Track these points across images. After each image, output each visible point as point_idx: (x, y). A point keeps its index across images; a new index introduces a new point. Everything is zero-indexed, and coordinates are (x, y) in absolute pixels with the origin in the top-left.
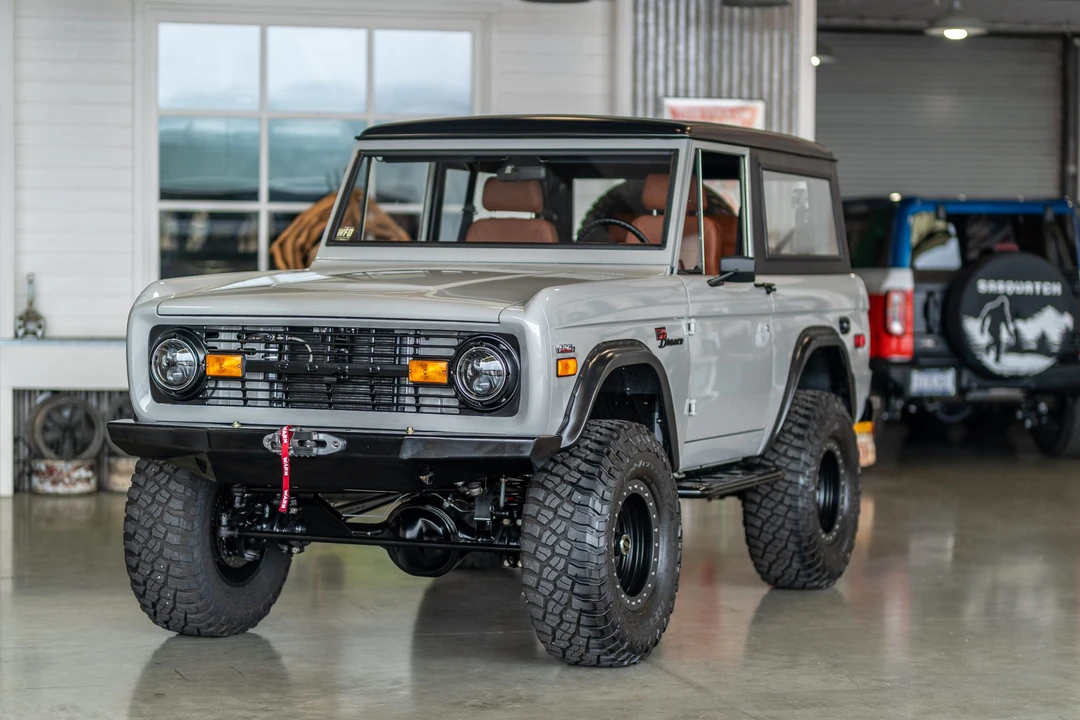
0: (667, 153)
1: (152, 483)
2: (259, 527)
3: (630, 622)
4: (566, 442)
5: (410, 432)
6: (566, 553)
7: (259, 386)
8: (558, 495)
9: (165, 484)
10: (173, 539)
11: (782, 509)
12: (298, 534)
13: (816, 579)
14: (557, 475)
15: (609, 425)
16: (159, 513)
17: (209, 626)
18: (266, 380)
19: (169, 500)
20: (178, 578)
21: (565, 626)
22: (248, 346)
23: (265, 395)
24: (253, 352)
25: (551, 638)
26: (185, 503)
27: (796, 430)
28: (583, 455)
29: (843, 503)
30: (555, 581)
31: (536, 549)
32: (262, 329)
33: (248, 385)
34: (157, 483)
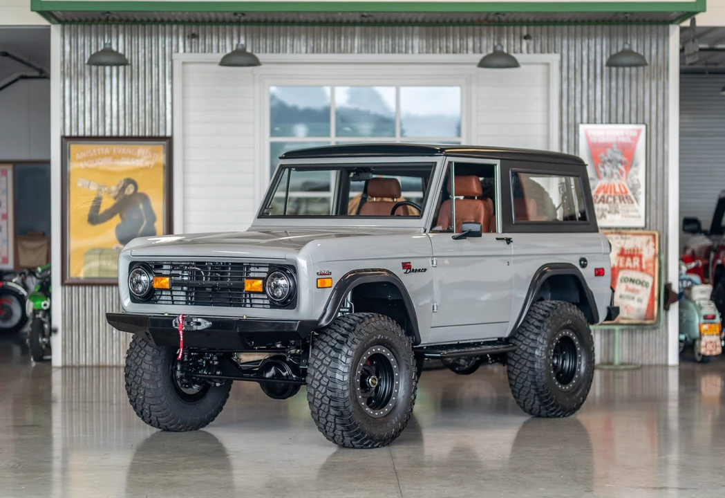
3: (370, 424)
4: (323, 323)
5: (245, 318)
6: (326, 384)
7: (180, 294)
8: (324, 353)
9: (144, 347)
10: (147, 376)
11: (526, 369)
12: (218, 375)
13: (552, 411)
14: (325, 342)
15: (362, 316)
16: (140, 362)
17: (171, 425)
18: (182, 290)
19: (145, 356)
20: (150, 398)
21: (329, 424)
22: (173, 272)
23: (184, 299)
24: (178, 275)
26: (153, 357)
27: (537, 323)
29: (580, 367)
30: (321, 399)
31: (312, 382)
33: (174, 293)
34: (140, 346)
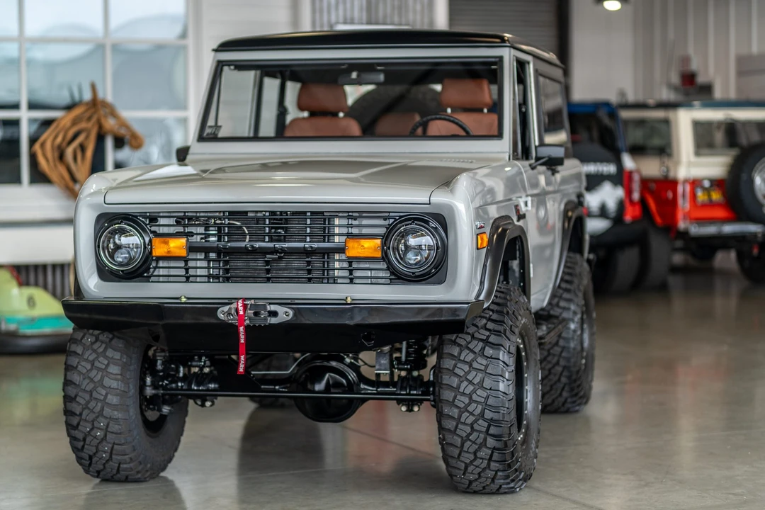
0: (493, 60)
1: (90, 351)
2: (174, 385)
5: (350, 300)
7: (199, 264)
8: (471, 351)
9: (101, 352)
10: (113, 399)
11: (557, 350)
12: (212, 390)
16: (99, 377)
17: (138, 472)
18: (207, 259)
19: (107, 366)
20: (116, 433)
21: (477, 462)
22: (189, 229)
23: (203, 272)
24: (191, 234)
25: (462, 472)
26: (122, 368)
28: (488, 316)
30: (472, 424)
31: (455, 398)
32: (202, 214)
33: (191, 264)
34: (95, 351)
